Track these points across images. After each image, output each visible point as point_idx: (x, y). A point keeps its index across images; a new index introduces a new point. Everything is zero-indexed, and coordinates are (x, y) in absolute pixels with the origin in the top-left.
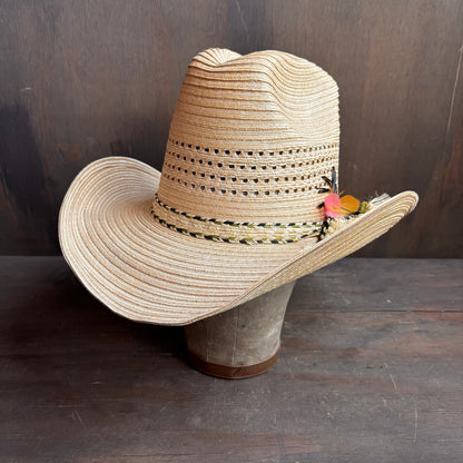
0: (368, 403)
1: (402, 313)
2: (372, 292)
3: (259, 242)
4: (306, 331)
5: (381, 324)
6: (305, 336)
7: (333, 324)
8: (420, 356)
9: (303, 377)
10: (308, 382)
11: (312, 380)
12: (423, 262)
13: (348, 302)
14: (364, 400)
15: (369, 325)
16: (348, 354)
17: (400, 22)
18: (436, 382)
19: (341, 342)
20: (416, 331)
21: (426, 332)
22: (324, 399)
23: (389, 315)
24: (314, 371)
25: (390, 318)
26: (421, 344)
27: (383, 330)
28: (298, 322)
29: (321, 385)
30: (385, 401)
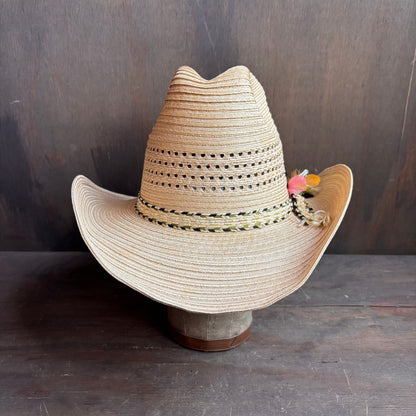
0: (321, 398)
1: (358, 308)
2: (332, 288)
3: (242, 229)
4: (266, 326)
5: (339, 318)
6: (265, 330)
7: (292, 319)
8: (375, 351)
9: (260, 371)
10: (265, 377)
11: (269, 374)
12: (382, 258)
13: (308, 297)
14: (318, 395)
15: (327, 320)
16: (305, 349)
17: (356, 37)
18: (388, 378)
19: (299, 337)
20: (371, 326)
21: (380, 326)
22: (278, 393)
23: (346, 310)
24: (271, 365)
25: (346, 312)
26: (375, 340)
27: (339, 324)
28: (259, 317)
29: (277, 379)
30: (337, 396)
